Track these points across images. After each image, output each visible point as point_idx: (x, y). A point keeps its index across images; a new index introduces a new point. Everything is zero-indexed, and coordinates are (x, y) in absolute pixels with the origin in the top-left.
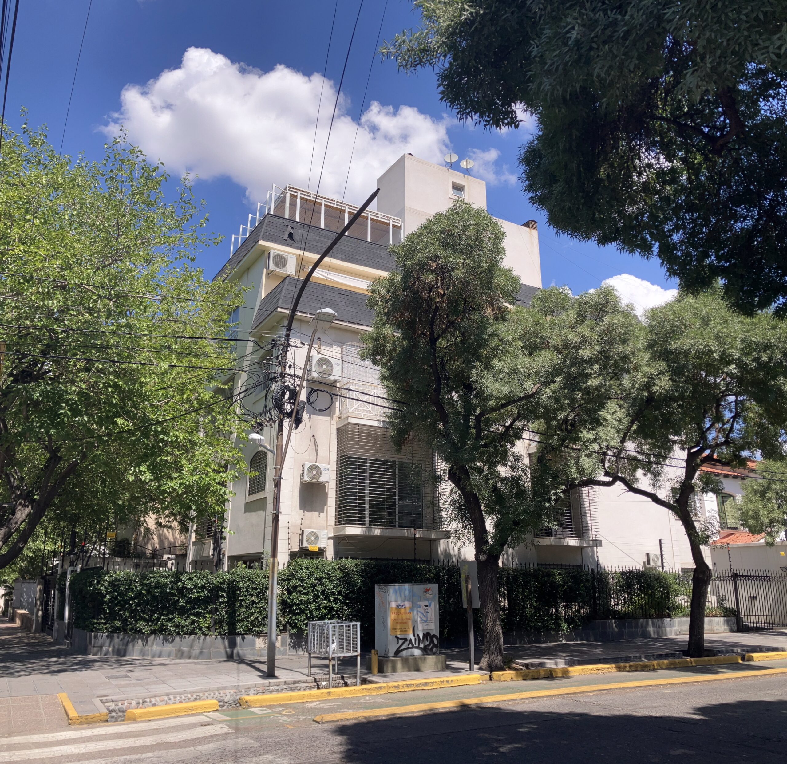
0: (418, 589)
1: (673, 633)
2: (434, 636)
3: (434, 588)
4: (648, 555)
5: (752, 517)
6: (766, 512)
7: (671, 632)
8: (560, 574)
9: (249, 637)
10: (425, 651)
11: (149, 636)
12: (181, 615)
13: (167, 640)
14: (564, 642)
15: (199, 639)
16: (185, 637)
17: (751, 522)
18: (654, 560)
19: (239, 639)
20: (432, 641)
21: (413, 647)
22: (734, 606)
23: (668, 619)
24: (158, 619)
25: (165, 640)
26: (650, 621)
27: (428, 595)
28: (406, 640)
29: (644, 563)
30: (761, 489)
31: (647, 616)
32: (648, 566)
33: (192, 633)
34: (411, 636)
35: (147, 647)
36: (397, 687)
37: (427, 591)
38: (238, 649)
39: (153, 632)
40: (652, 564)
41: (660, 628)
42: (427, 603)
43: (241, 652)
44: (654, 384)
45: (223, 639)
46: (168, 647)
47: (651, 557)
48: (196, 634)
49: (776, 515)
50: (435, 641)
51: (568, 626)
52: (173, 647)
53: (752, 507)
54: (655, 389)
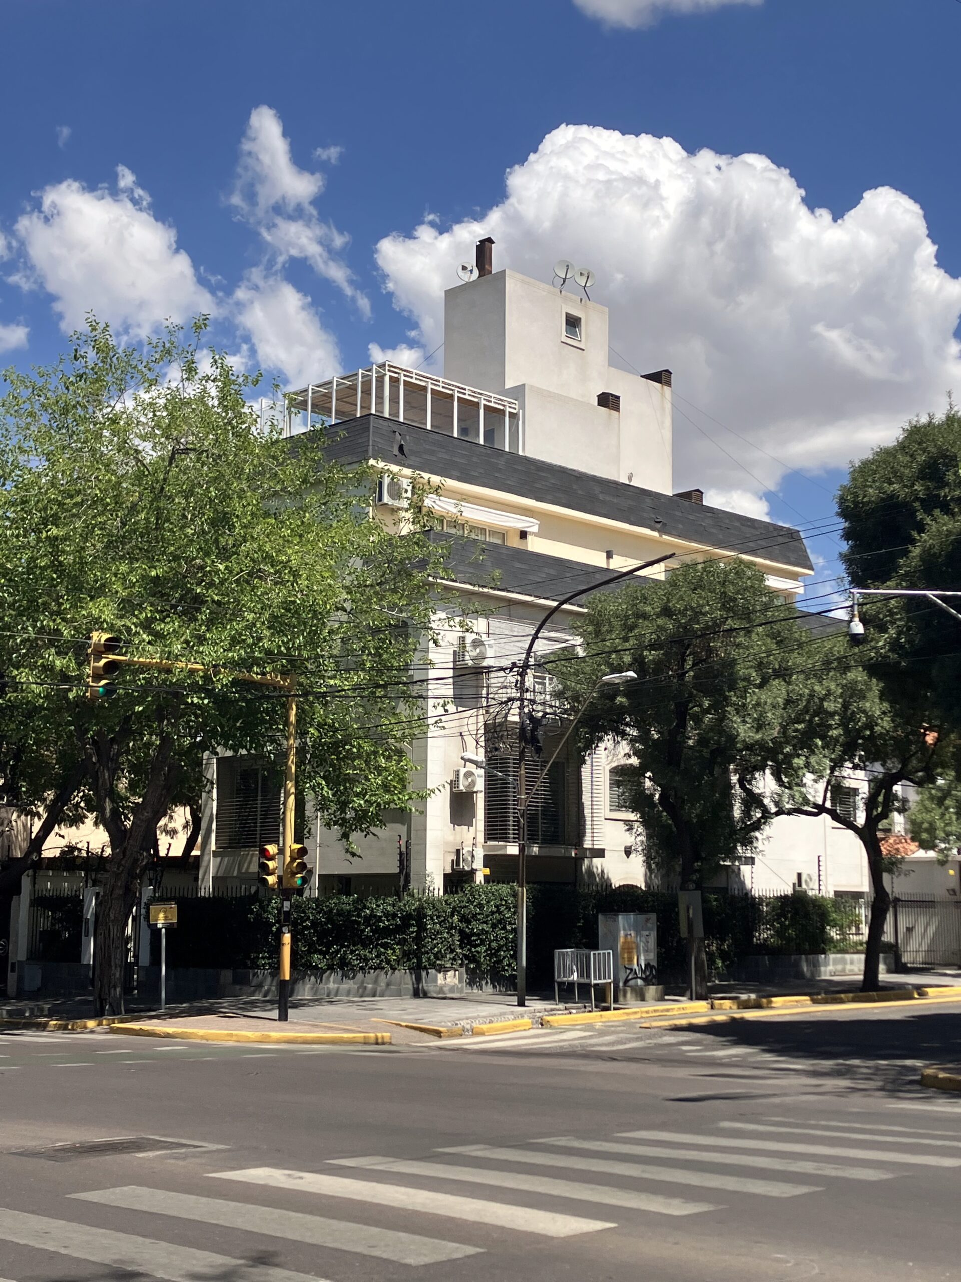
0: (642, 918)
1: (828, 973)
2: (653, 966)
3: (653, 917)
4: (799, 876)
5: (927, 831)
6: (943, 825)
7: (826, 971)
8: (716, 900)
9: (431, 971)
10: (647, 981)
11: (325, 971)
12: (365, 947)
13: (347, 977)
14: (717, 982)
15: (386, 973)
16: (369, 972)
17: (925, 836)
18: (806, 881)
19: (424, 973)
20: (651, 971)
21: (637, 977)
22: (892, 941)
23: (823, 956)
24: (338, 952)
25: (345, 975)
26: (803, 957)
27: (649, 925)
28: (631, 969)
29: (794, 884)
30: (940, 794)
31: (800, 952)
32: (798, 889)
33: (379, 967)
34: (635, 966)
35: (321, 985)
36: (647, 1012)
37: (647, 920)
38: (424, 984)
39: (331, 967)
40: (804, 886)
41: (816, 965)
42: (647, 933)
43: (426, 988)
44: (877, 725)
45: (411, 973)
46: (348, 984)
47: (804, 878)
48: (383, 968)
49: (954, 828)
50: (654, 972)
51: (723, 962)
52: (355, 983)
53: (928, 817)
54: (877, 728)
